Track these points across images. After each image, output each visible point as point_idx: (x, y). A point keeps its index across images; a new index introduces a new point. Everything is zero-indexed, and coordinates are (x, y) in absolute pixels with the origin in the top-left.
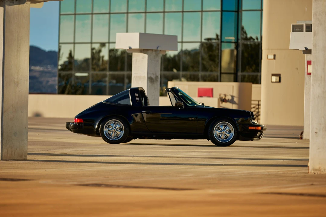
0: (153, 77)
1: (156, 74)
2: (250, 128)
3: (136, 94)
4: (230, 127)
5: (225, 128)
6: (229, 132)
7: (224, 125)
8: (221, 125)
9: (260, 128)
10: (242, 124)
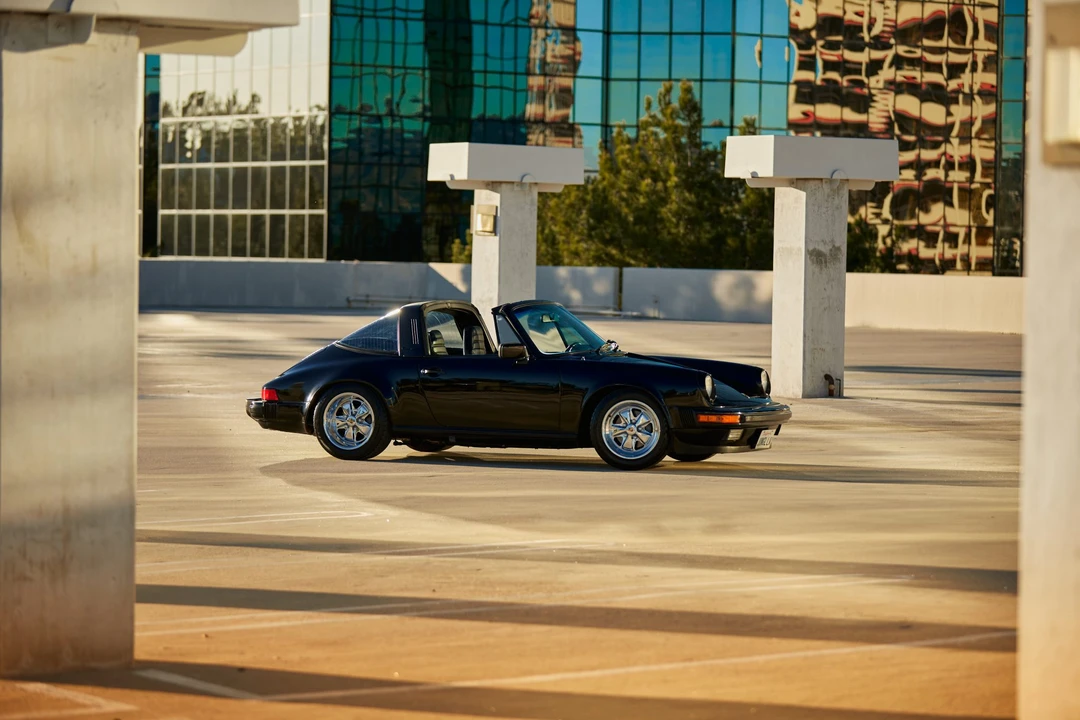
0: (825, 249)
1: (832, 241)
2: (703, 418)
3: (414, 323)
4: (649, 416)
5: (636, 419)
6: (649, 429)
7: (633, 410)
8: (624, 409)
9: (735, 419)
10: (681, 408)
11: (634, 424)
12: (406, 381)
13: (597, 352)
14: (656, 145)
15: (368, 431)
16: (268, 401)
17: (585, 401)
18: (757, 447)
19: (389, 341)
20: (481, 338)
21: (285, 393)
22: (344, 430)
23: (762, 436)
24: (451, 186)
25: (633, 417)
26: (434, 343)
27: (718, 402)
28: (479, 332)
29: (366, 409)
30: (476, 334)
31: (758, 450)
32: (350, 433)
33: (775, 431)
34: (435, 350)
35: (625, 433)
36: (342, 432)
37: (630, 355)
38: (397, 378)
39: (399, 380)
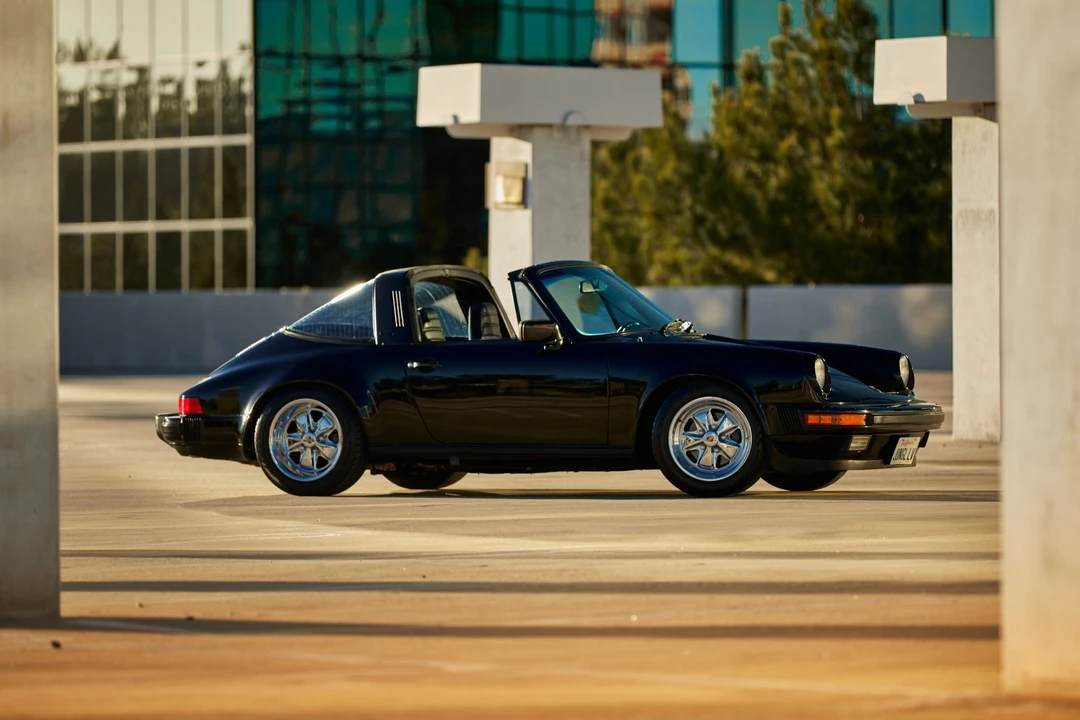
2: (812, 419)
3: (397, 297)
4: (734, 419)
5: (718, 423)
6: (736, 437)
7: (713, 411)
8: (700, 409)
9: (860, 420)
10: (780, 406)
11: (715, 431)
12: (387, 383)
13: (661, 332)
14: (801, 81)
15: (333, 453)
16: (189, 415)
17: (643, 400)
18: (892, 462)
19: (361, 328)
20: (494, 319)
21: (213, 406)
22: (299, 454)
23: (899, 446)
24: (455, 133)
25: (712, 421)
26: (427, 325)
27: (834, 397)
28: (492, 311)
29: (330, 422)
30: (488, 315)
31: (894, 466)
32: (308, 458)
33: (919, 439)
34: (429, 336)
35: (702, 443)
36: (296, 457)
37: (709, 337)
38: (377, 377)
39: (378, 381)
